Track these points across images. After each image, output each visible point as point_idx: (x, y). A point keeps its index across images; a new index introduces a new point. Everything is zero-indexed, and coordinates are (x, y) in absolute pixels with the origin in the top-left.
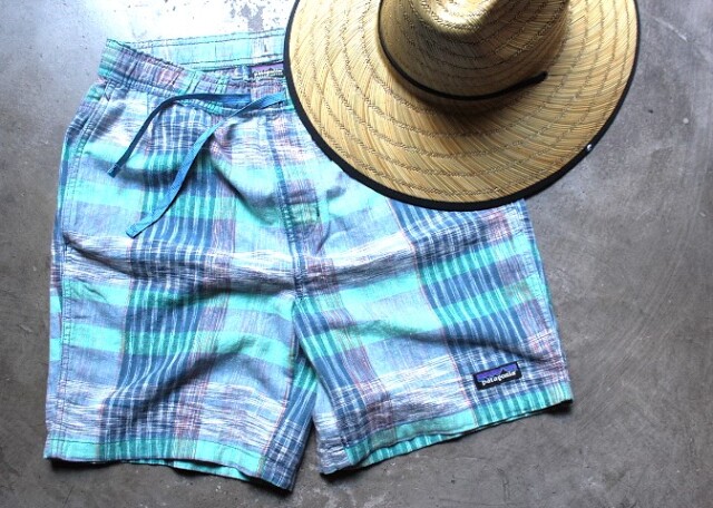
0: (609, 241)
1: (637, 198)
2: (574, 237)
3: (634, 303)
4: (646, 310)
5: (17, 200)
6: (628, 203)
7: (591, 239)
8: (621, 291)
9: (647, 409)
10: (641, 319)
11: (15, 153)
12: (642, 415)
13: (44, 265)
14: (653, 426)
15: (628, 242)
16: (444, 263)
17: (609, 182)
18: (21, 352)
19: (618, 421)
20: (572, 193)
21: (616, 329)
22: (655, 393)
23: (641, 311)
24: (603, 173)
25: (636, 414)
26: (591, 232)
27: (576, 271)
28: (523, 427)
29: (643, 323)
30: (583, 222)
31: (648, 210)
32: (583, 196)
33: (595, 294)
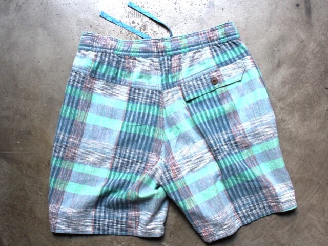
0: (305, 151)
1: (319, 131)
2: (289, 149)
3: (315, 179)
4: (321, 183)
5: (33, 133)
6: (314, 133)
7: (297, 150)
8: (309, 174)
9: (319, 227)
10: (318, 186)
11: (30, 110)
12: (317, 229)
13: (47, 164)
14: (322, 234)
15: (314, 151)
17: (306, 123)
18: (39, 204)
19: (306, 232)
20: (289, 129)
21: (307, 191)
22: (323, 219)
23: (318, 183)
24: (303, 119)
25: (314, 229)
26: (297, 147)
27: (290, 165)
28: (264, 235)
29: (319, 188)
30: (293, 142)
31: (323, 136)
32: (294, 130)
33: (298, 176)
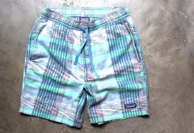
0: (163, 74)
1: (170, 62)
2: (153, 72)
3: (168, 89)
4: (171, 91)
5: (10, 63)
6: (168, 63)
7: (158, 73)
8: (165, 86)
9: (170, 116)
10: (170, 93)
11: (8, 50)
12: (169, 117)
13: (18, 80)
14: (171, 120)
15: (168, 74)
16: (122, 77)
17: (163, 58)
18: (13, 102)
19: (162, 119)
20: (154, 61)
21: (163, 96)
22: (172, 112)
23: (170, 92)
24: (162, 55)
25: (167, 117)
26: (158, 71)
27: (154, 81)
28: (139, 120)
29: (170, 94)
30: (156, 68)
31: (173, 65)
32: (156, 62)
33: (158, 87)
